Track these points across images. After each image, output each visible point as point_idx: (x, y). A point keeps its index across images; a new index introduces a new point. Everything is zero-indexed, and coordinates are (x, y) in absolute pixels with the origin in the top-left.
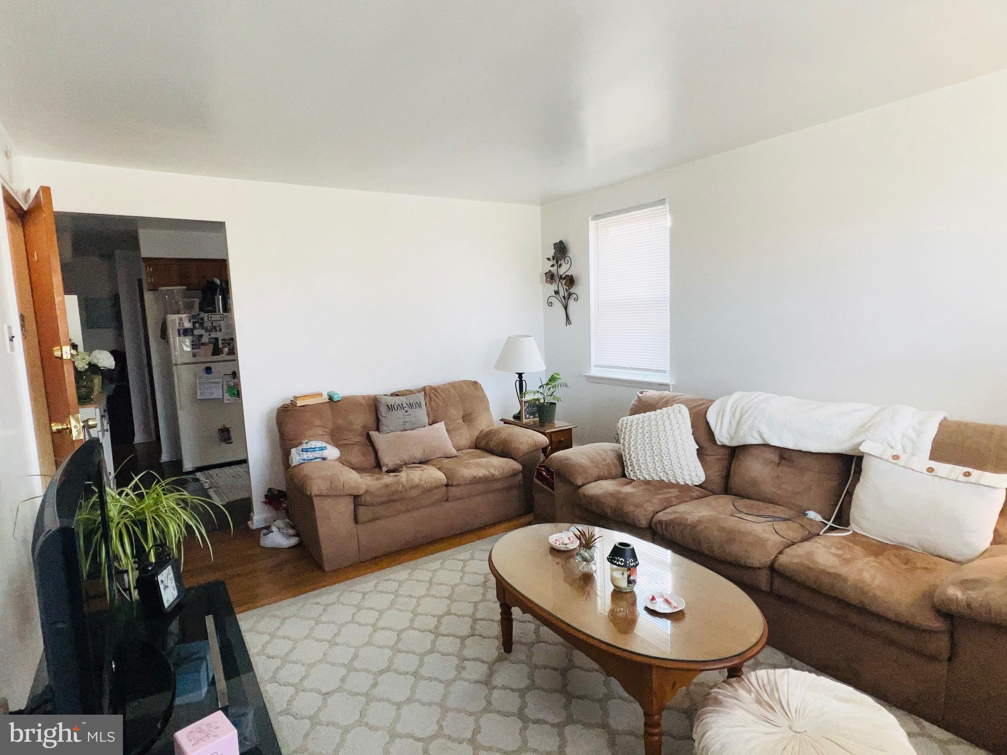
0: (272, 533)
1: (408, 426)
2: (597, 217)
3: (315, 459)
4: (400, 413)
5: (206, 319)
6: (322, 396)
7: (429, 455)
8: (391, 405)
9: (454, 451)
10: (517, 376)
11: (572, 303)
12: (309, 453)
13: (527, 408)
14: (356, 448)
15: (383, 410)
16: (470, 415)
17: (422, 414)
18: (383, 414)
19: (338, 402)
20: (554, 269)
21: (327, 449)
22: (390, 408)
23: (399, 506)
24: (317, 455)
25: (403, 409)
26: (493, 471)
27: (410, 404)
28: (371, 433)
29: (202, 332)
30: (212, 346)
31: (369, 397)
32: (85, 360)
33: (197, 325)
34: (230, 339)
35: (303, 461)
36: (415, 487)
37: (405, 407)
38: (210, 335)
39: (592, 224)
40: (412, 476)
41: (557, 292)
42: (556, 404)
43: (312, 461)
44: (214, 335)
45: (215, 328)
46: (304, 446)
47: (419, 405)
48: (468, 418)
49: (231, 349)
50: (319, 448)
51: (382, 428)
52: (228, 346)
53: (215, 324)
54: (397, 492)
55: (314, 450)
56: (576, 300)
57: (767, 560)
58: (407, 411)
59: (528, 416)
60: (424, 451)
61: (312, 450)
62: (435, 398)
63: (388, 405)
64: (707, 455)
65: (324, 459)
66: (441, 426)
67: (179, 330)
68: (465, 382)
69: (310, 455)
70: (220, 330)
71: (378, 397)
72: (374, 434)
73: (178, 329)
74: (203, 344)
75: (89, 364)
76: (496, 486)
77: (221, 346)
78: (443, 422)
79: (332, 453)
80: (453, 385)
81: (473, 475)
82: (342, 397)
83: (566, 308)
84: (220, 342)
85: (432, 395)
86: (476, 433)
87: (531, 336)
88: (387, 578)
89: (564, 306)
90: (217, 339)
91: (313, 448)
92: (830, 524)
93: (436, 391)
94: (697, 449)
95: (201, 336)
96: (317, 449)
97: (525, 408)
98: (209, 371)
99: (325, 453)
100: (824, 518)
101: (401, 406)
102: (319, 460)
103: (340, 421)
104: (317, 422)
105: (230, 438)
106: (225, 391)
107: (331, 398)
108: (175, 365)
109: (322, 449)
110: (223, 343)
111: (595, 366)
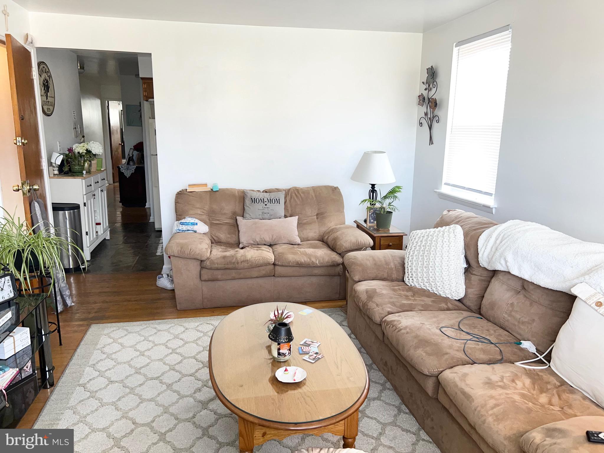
0: (162, 278)
1: (266, 216)
2: (460, 44)
3: (188, 231)
4: (261, 206)
6: (207, 187)
7: (276, 240)
8: (254, 198)
9: (298, 241)
10: (371, 186)
11: (435, 125)
12: (184, 226)
13: (372, 214)
14: (225, 227)
15: (248, 202)
16: (322, 214)
17: (280, 209)
18: (248, 205)
19: (217, 192)
20: (425, 93)
21: (197, 225)
22: (254, 201)
23: (233, 273)
24: (189, 228)
25: (264, 203)
26: (313, 260)
27: (270, 199)
28: (238, 218)
31: (239, 191)
32: (85, 147)
35: (179, 231)
36: (247, 261)
37: (266, 202)
39: (455, 50)
40: (247, 254)
41: (426, 114)
42: (392, 212)
43: (186, 232)
46: (183, 221)
47: (278, 201)
48: (320, 216)
50: (192, 223)
51: (246, 215)
54: (231, 263)
55: (187, 224)
56: (438, 121)
57: (435, 371)
58: (266, 205)
59: (372, 221)
60: (273, 237)
61: (186, 224)
62: (295, 197)
63: (252, 198)
64: (472, 274)
65: (195, 232)
66: (294, 221)
68: (327, 187)
69: (184, 228)
71: (245, 191)
72: (239, 219)
75: (87, 150)
76: (316, 271)
78: (297, 217)
79: (202, 228)
80: (315, 189)
81: (295, 260)
82: (220, 189)
83: (430, 128)
85: (294, 195)
86: (324, 229)
87: (385, 152)
88: (208, 322)
89: (429, 126)
91: (187, 223)
92: (541, 357)
93: (298, 192)
94: (465, 268)
96: (190, 224)
97: (370, 214)
99: (195, 228)
100: (537, 350)
101: (263, 201)
102: (192, 232)
103: (215, 207)
104: (198, 205)
107: (212, 189)
109: (193, 224)
111: (445, 184)
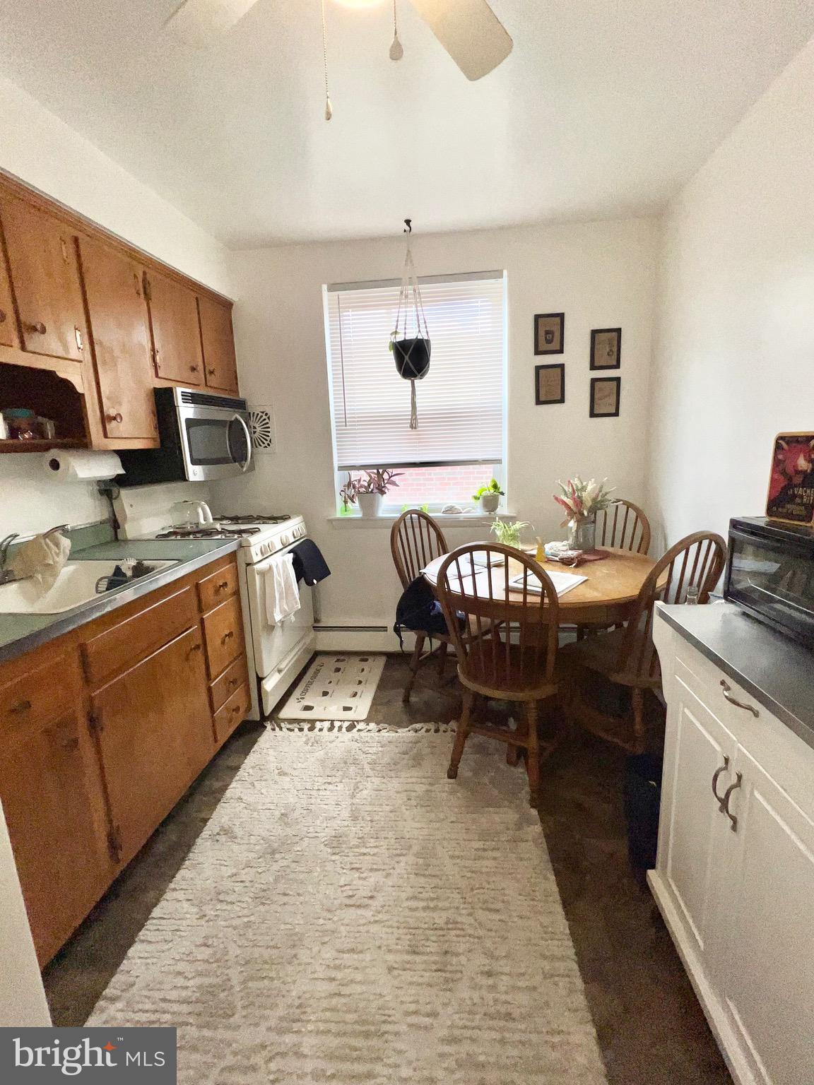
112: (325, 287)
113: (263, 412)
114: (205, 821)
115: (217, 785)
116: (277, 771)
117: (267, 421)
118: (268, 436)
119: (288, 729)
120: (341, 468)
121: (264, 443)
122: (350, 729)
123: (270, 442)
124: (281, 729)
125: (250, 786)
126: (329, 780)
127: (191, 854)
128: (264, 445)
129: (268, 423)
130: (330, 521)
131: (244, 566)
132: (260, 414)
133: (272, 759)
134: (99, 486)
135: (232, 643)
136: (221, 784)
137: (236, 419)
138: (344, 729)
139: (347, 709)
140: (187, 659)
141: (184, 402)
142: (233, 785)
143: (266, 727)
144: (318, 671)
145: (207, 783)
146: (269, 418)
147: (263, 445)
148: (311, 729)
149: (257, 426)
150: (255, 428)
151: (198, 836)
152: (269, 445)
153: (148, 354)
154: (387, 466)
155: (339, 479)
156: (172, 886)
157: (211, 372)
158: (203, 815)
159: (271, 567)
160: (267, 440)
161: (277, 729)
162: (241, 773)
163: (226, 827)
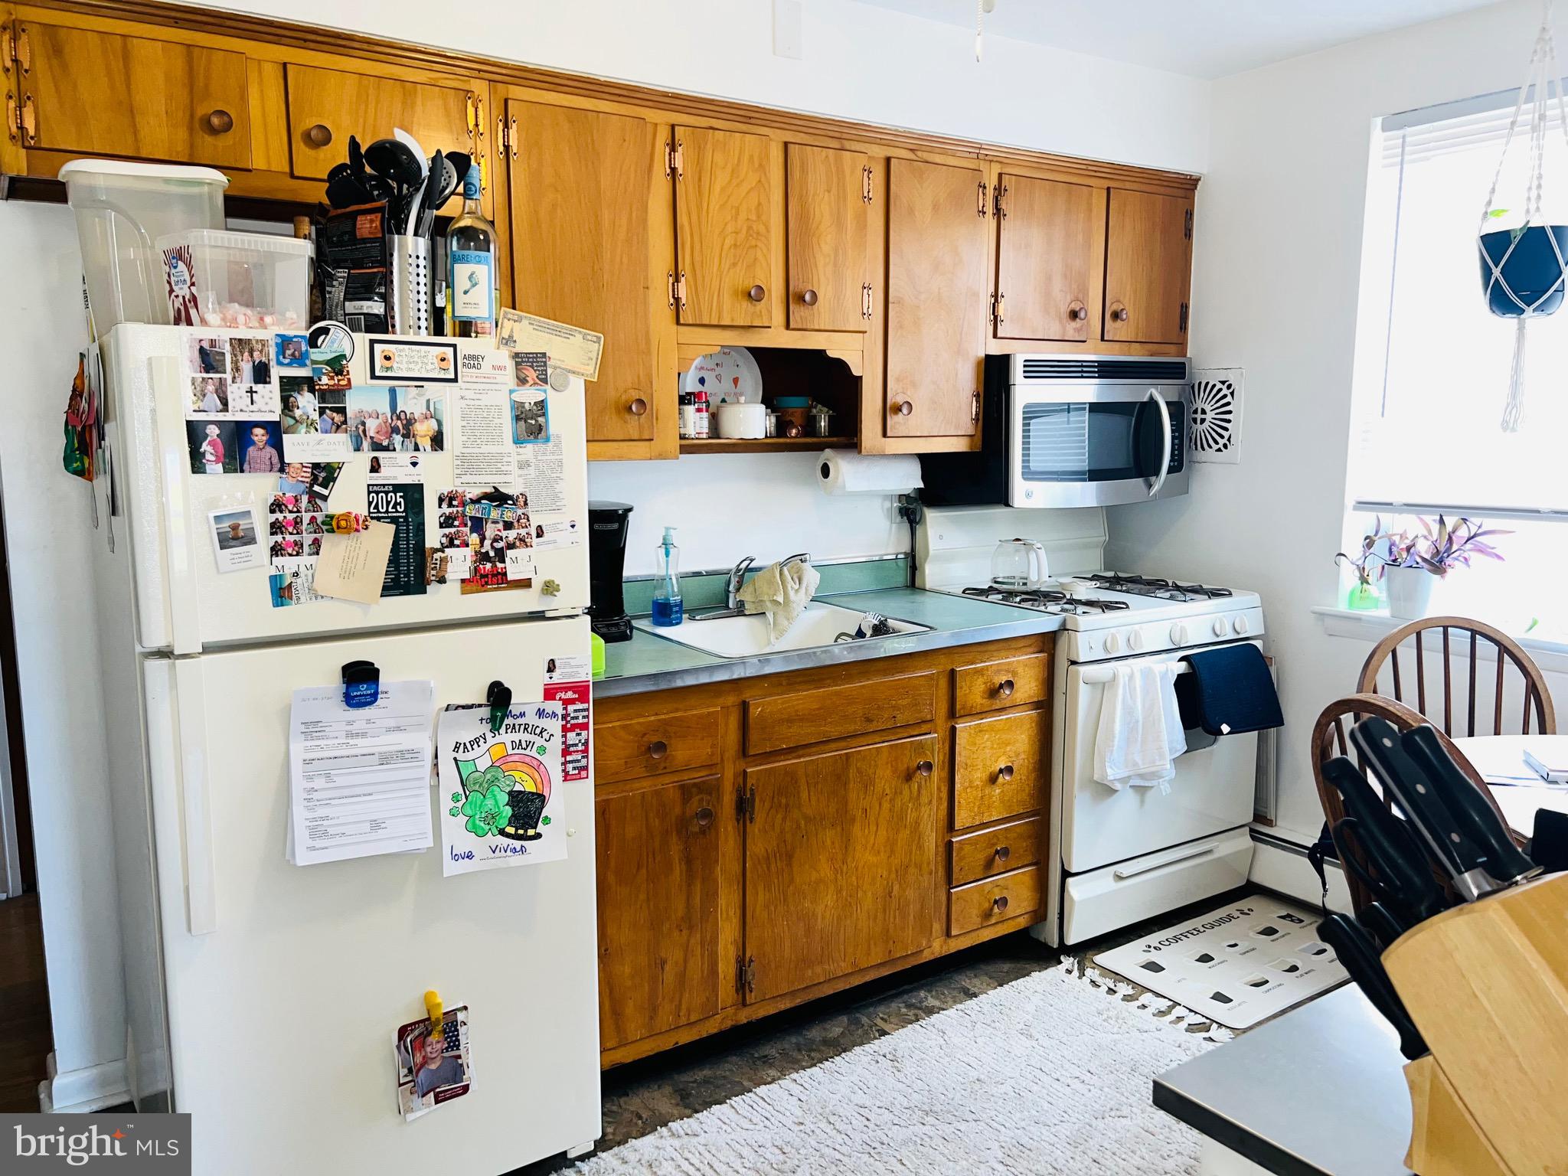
5: (357, 367)
29: (333, 447)
30: (382, 536)
33: (307, 403)
34: (486, 496)
38: (375, 467)
44: (397, 469)
45: (405, 427)
49: (484, 557)
52: (474, 538)
53: (411, 403)
67: (195, 432)
70: (437, 442)
73: (189, 423)
74: (334, 525)
77: (433, 536)
84: (432, 514)
90: (413, 494)
95: (325, 474)
98: (364, 689)
105: (456, 1070)
106: (446, 803)
108: (165, 654)
110: (446, 522)
112: (1379, 121)
113: (1223, 383)
114: (883, 1033)
115: (932, 1002)
116: (1021, 1026)
117: (1229, 399)
118: (1226, 429)
119: (1092, 981)
120: (1362, 505)
121: (1217, 443)
122: (1192, 1028)
123: (1229, 440)
124: (1082, 975)
125: (969, 1025)
126: (1087, 1077)
127: (837, 1058)
128: (1217, 447)
129: (1228, 404)
130: (1321, 616)
131: (1066, 664)
132: (1219, 386)
133: (1030, 1008)
134: (900, 502)
135: (1014, 791)
136: (937, 1003)
137: (1151, 397)
138: (1184, 1025)
139: (1220, 997)
140: (909, 777)
141: (1025, 377)
142: (951, 1012)
143: (1060, 962)
144: (1230, 918)
145: (922, 994)
146: (1232, 394)
147: (1215, 447)
148: (1127, 998)
149: (1208, 408)
150: (1204, 412)
151: (861, 1044)
152: (1225, 446)
153: (986, 301)
154: (1466, 513)
155: (1355, 527)
156: (794, 1076)
157: (1116, 316)
158: (886, 1027)
159: (1114, 678)
160: (1222, 437)
161: (1076, 973)
162: (971, 1003)
163: (899, 1054)
